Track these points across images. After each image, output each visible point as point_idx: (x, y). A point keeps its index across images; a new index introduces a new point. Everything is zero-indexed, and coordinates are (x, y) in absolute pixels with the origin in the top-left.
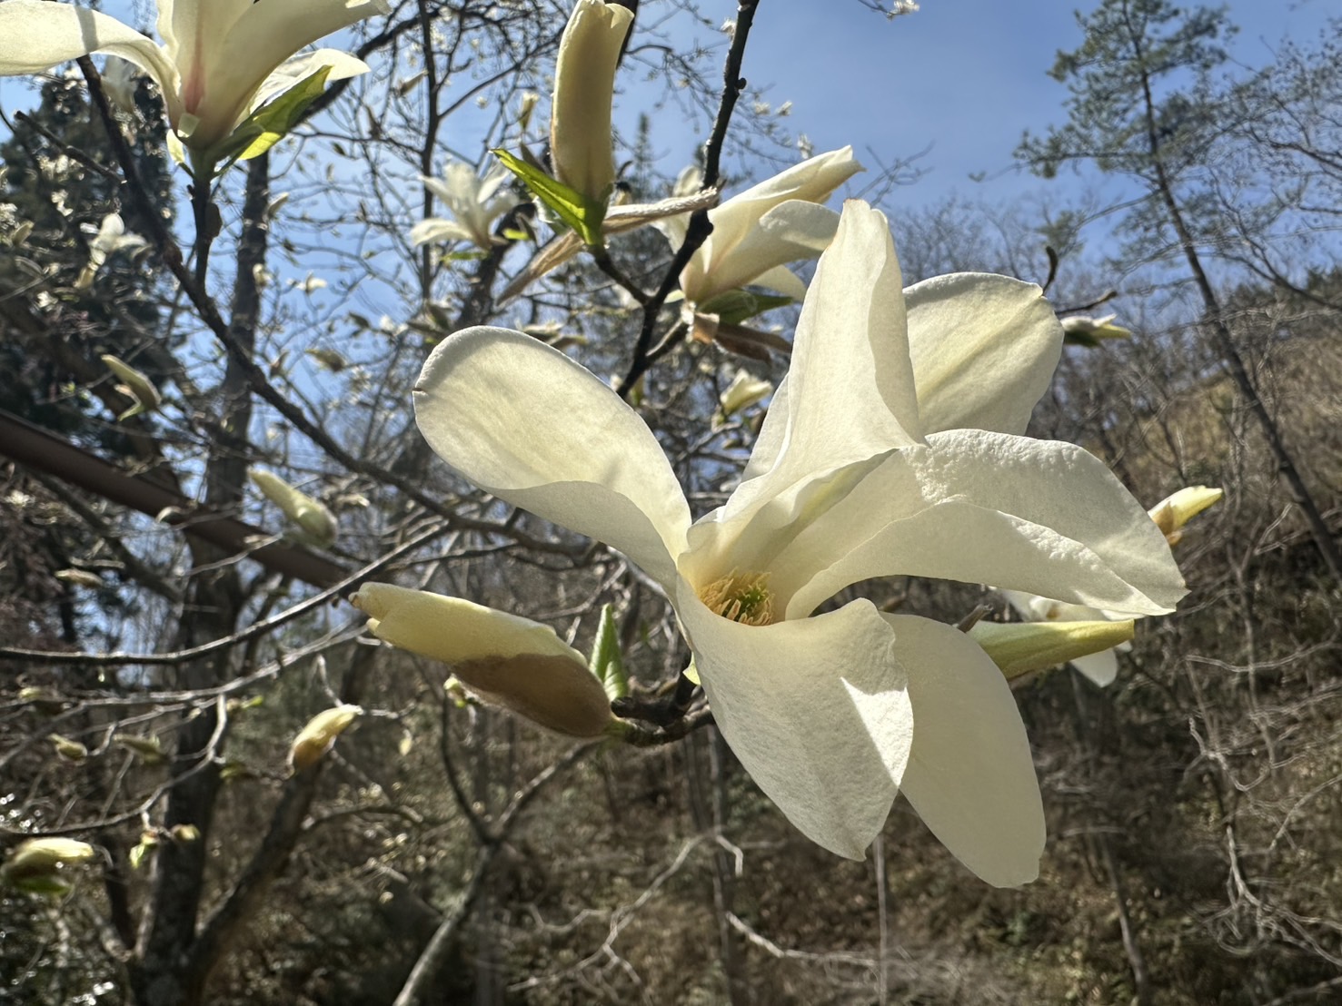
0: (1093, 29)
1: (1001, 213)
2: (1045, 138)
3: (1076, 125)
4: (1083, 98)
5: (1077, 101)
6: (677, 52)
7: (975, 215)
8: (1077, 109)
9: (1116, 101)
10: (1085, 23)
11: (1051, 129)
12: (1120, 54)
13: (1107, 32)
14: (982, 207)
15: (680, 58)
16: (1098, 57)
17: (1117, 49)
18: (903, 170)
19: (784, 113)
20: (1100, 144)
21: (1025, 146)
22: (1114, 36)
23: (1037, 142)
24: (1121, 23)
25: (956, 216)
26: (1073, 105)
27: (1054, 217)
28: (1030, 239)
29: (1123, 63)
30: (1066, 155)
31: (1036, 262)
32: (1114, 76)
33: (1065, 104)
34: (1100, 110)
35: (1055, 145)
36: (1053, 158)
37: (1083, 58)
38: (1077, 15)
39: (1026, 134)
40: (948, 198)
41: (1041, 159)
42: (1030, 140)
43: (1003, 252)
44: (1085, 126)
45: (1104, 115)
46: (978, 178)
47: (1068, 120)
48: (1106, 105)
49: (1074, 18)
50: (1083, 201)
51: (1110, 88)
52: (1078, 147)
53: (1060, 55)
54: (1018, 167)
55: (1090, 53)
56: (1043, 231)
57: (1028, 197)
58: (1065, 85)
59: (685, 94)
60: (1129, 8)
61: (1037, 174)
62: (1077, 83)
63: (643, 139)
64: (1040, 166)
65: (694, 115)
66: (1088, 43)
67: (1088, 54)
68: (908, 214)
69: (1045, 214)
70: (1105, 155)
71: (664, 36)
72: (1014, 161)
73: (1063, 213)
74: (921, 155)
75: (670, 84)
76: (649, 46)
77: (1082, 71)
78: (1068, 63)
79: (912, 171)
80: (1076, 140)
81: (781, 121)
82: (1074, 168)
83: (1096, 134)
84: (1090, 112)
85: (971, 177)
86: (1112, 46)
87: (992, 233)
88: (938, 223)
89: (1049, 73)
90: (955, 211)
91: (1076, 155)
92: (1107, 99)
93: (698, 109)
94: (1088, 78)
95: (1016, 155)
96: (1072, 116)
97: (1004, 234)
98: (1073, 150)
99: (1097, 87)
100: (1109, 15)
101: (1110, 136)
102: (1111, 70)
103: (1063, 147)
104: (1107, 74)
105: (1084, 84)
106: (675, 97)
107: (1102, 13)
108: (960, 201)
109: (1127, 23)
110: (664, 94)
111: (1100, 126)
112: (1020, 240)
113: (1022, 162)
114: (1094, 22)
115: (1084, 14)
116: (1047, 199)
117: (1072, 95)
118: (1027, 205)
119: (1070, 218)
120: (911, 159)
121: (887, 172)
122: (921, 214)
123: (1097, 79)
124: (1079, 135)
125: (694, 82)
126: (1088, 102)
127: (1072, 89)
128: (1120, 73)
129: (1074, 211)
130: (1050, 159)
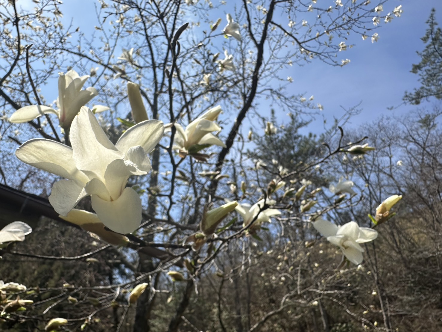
0: (424, 55)
1: (402, 119)
2: (413, 92)
3: (425, 86)
4: (425, 77)
5: (423, 78)
6: (274, 90)
7: (392, 121)
8: (424, 81)
9: (438, 76)
10: (421, 54)
11: (415, 89)
12: (436, 61)
13: (430, 56)
14: (395, 118)
15: (276, 91)
16: (428, 64)
17: (435, 60)
18: (353, 111)
19: (312, 99)
20: (435, 91)
21: (407, 96)
22: (433, 56)
23: (411, 94)
24: (434, 52)
25: (385, 123)
26: (422, 80)
27: (423, 117)
28: (416, 125)
29: (438, 64)
30: (422, 97)
31: (420, 133)
32: (435, 68)
33: (419, 80)
34: (433, 80)
35: (418, 94)
36: (418, 98)
37: (423, 65)
38: (417, 52)
39: (406, 92)
40: (381, 117)
41: (413, 99)
42: (408, 94)
43: (406, 131)
44: (428, 86)
45: (435, 81)
46: (391, 109)
47: (422, 85)
48: (435, 78)
49: (416, 53)
50: (434, 110)
51: (435, 73)
52: (427, 93)
53: (413, 65)
54: (405, 103)
55: (425, 63)
56: (419, 122)
57: (412, 112)
58: (417, 74)
59: (278, 101)
60: (436, 46)
61: (413, 104)
62: (422, 72)
63: (273, 116)
64: (414, 101)
65: (282, 106)
66: (423, 60)
67: (424, 63)
68: (367, 124)
69: (420, 116)
70: (438, 94)
71: (269, 86)
72: (403, 101)
73: (426, 115)
74: (359, 105)
75: (274, 99)
76: (265, 90)
77: (423, 69)
78: (417, 68)
79: (356, 111)
80: (425, 91)
81: (312, 102)
82: (427, 100)
83: (433, 88)
84: (429, 81)
85: (388, 109)
86: (433, 59)
87: (401, 126)
88: (379, 125)
89: (410, 72)
90: (384, 120)
91: (427, 96)
92: (435, 76)
93: (283, 104)
94: (425, 71)
95: (403, 99)
96: (423, 84)
97: (405, 125)
98: (425, 94)
99: (430, 73)
100: (429, 50)
101: (439, 88)
102: (434, 67)
103: (421, 94)
104: (432, 68)
105: (425, 73)
106: (276, 102)
107: (426, 50)
108: (385, 117)
109: (437, 51)
110: (272, 102)
111: (434, 85)
112: (411, 126)
113: (406, 101)
114: (425, 53)
115: (420, 52)
116: (420, 112)
117: (421, 77)
118: (411, 115)
119: (429, 116)
120: (355, 107)
121: (348, 112)
122: (372, 124)
123: (429, 71)
124: (427, 89)
125: (281, 97)
126: (427, 78)
127: (420, 75)
128: (438, 67)
129: (430, 113)
130: (417, 98)
